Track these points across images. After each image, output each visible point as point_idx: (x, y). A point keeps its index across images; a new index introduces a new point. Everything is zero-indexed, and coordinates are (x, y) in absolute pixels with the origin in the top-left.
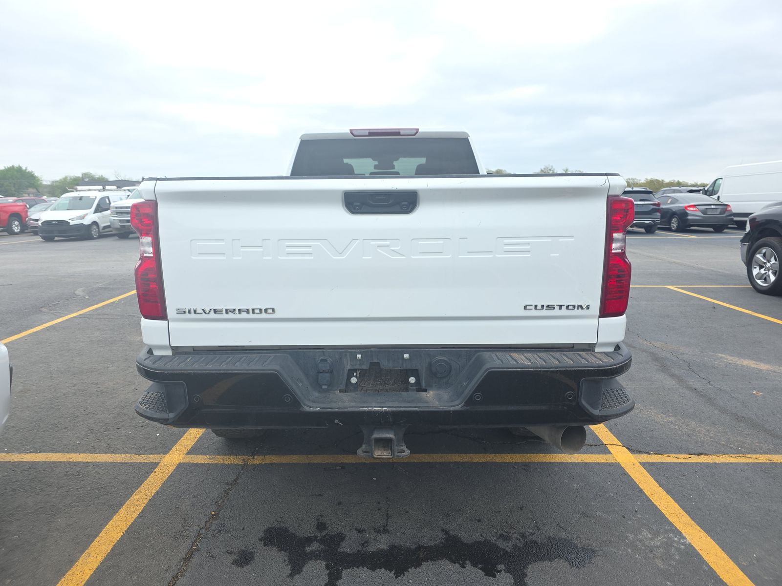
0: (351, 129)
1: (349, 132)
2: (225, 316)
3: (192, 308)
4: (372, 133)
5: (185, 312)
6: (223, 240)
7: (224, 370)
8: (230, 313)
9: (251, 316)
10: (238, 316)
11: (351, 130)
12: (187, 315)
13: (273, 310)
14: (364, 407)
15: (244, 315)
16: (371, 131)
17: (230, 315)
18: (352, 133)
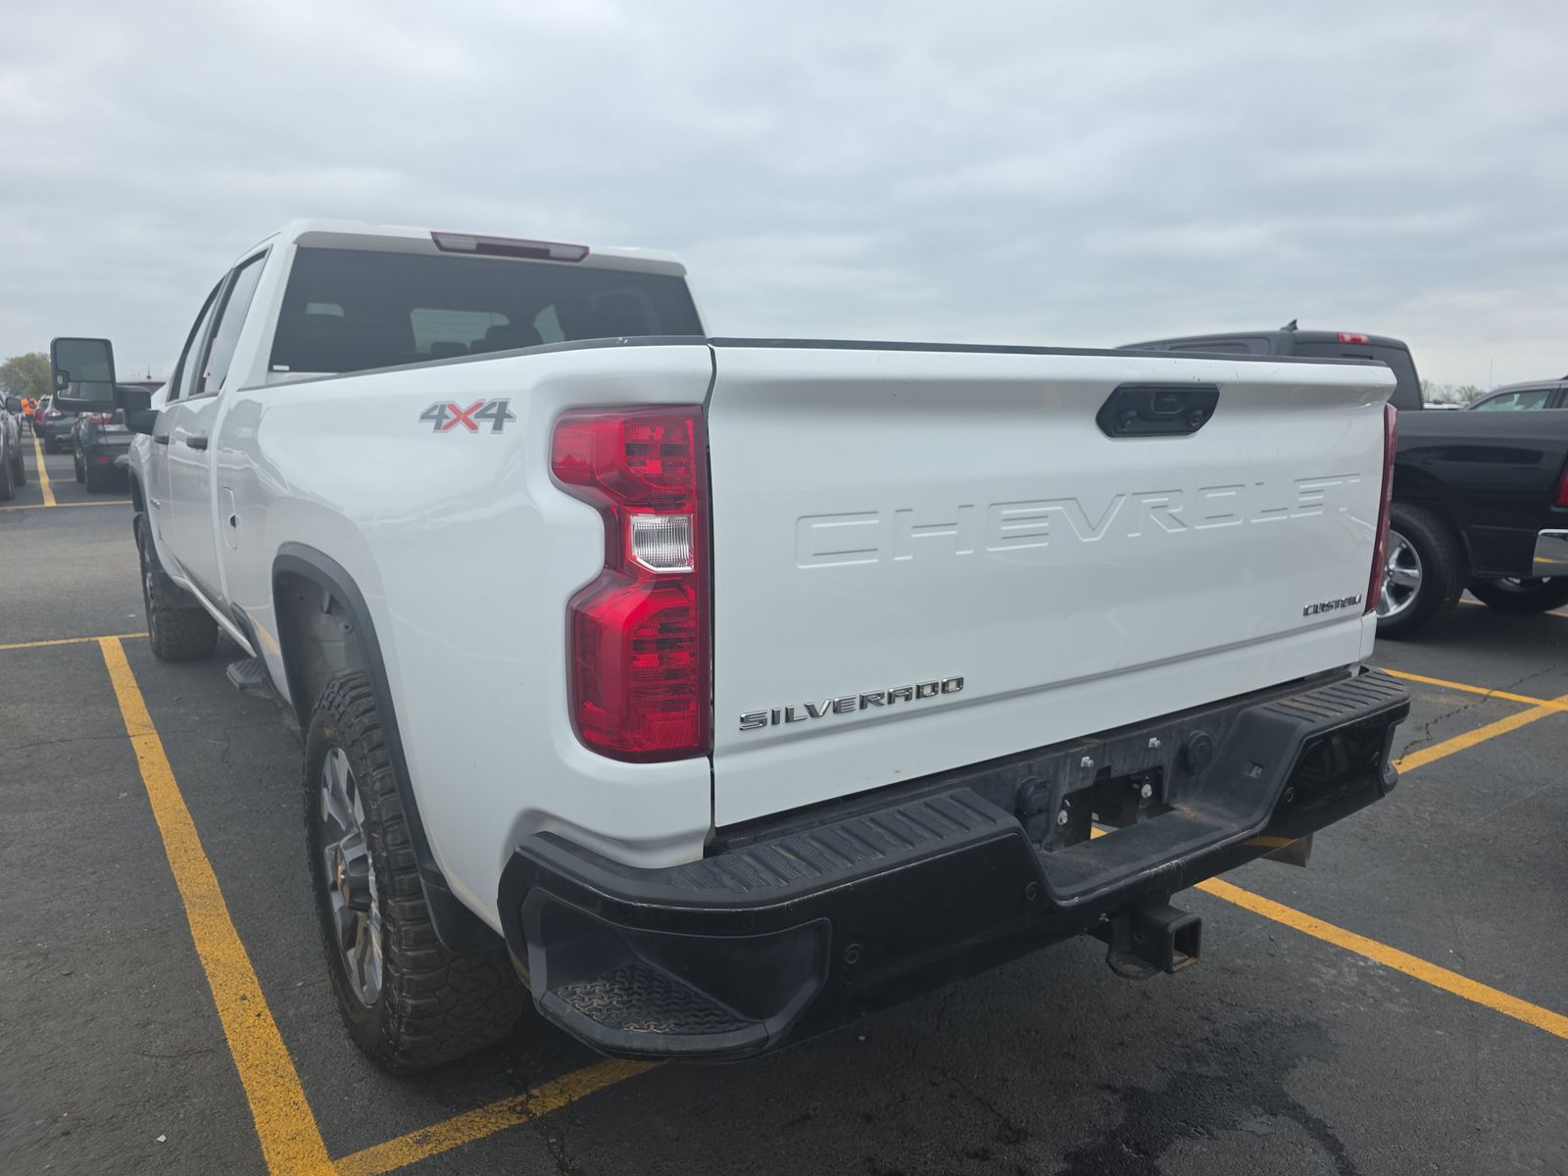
0: (435, 230)
1: (430, 237)
2: (858, 715)
3: (781, 706)
4: (487, 246)
5: (764, 722)
6: (876, 512)
7: (917, 859)
8: (870, 705)
9: (915, 704)
10: (887, 710)
11: (433, 234)
12: (769, 731)
13: (960, 682)
14: (1143, 869)
15: (900, 705)
16: (483, 241)
17: (872, 711)
18: (437, 242)
